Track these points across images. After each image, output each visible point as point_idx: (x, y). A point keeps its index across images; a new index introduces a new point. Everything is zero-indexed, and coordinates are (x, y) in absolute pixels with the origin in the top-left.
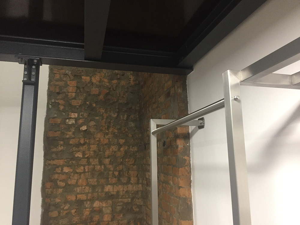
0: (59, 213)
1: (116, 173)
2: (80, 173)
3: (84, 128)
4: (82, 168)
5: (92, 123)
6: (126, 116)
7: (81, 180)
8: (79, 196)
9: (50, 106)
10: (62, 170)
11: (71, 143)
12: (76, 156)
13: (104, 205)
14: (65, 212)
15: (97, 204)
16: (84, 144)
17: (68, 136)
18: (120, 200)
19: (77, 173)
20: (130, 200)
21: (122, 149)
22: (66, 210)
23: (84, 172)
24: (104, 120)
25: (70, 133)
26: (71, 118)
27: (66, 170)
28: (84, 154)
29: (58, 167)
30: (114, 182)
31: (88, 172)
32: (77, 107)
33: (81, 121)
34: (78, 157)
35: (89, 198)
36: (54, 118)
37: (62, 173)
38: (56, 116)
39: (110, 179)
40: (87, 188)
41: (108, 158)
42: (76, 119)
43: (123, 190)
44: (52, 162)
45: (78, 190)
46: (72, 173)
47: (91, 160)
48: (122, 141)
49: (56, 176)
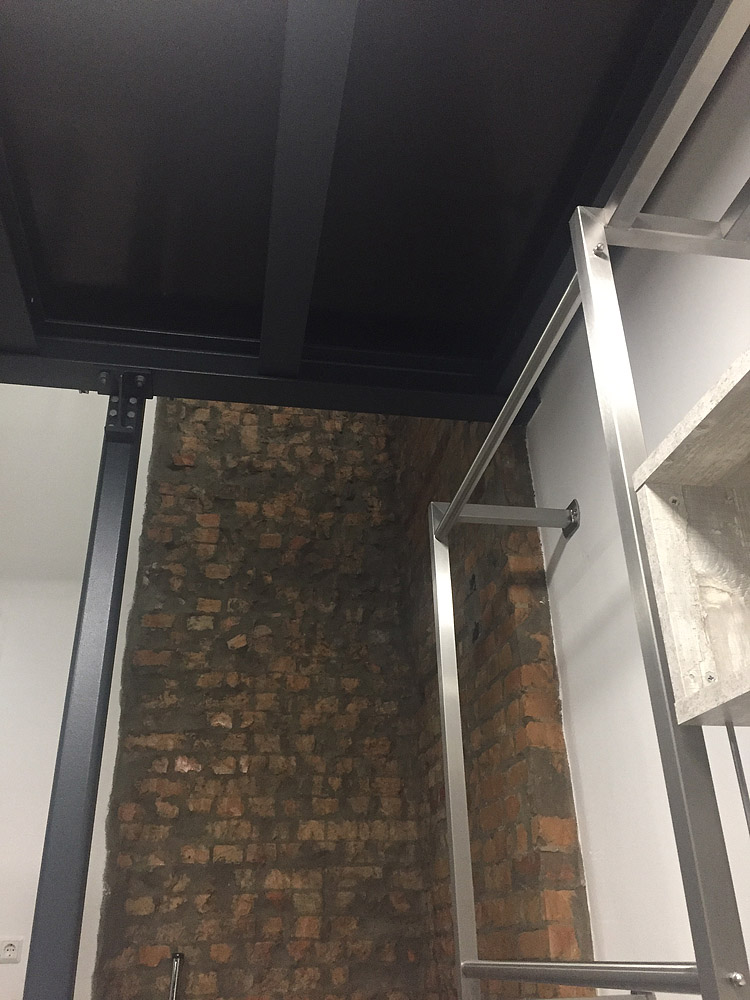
0: (158, 902)
1: (336, 783)
2: (225, 779)
3: (239, 641)
4: (231, 761)
5: (263, 630)
6: (360, 611)
7: (226, 800)
8: (220, 850)
9: (146, 580)
10: (172, 765)
11: (200, 683)
12: (215, 723)
13: (298, 885)
14: (176, 902)
15: (274, 880)
16: (239, 689)
17: (191, 666)
18: (348, 870)
19: (217, 777)
20: (378, 870)
21: (351, 707)
22: (180, 894)
23: (238, 774)
24: (298, 621)
25: (198, 656)
26: (202, 614)
27: (183, 765)
28: (237, 718)
29: (159, 757)
30: (328, 811)
31: (249, 774)
32: (221, 582)
33: (229, 622)
34: (220, 726)
35: (250, 858)
36: (155, 612)
37: (172, 775)
38: (160, 606)
39: (315, 800)
40: (245, 825)
41: (310, 731)
42: (217, 618)
43: (358, 838)
44: (140, 741)
45: (218, 829)
46: (199, 774)
47: (258, 739)
48: (351, 684)
49: (152, 785)
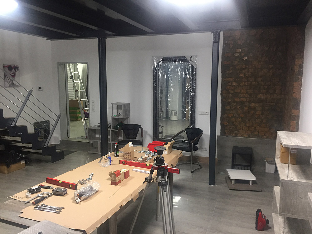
0: (230, 107)
1: (266, 87)
2: (242, 86)
3: (245, 58)
4: (244, 83)
5: (251, 55)
7: (243, 90)
8: (242, 99)
9: (225, 46)
10: (232, 84)
11: (237, 68)
12: (240, 76)
13: (257, 105)
14: (234, 107)
15: (252, 104)
16: (245, 69)
17: (235, 64)
18: (268, 103)
19: (241, 86)
20: (274, 103)
21: (270, 71)
22: (234, 106)
23: (245, 85)
24: (259, 52)
25: (237, 62)
26: (237, 52)
27: (234, 84)
28: (245, 74)
29: (229, 82)
30: (264, 92)
31: (247, 85)
32: (241, 45)
33: (243, 54)
34: (241, 76)
35: (247, 101)
36: (227, 53)
37: (232, 86)
38: (228, 51)
39: (261, 90)
40: (247, 95)
41: (261, 77)
42: (240, 53)
43: (270, 98)
44: (226, 79)
45: (241, 96)
46: (237, 86)
47: (249, 78)
48: (271, 66)
49: (229, 87)
